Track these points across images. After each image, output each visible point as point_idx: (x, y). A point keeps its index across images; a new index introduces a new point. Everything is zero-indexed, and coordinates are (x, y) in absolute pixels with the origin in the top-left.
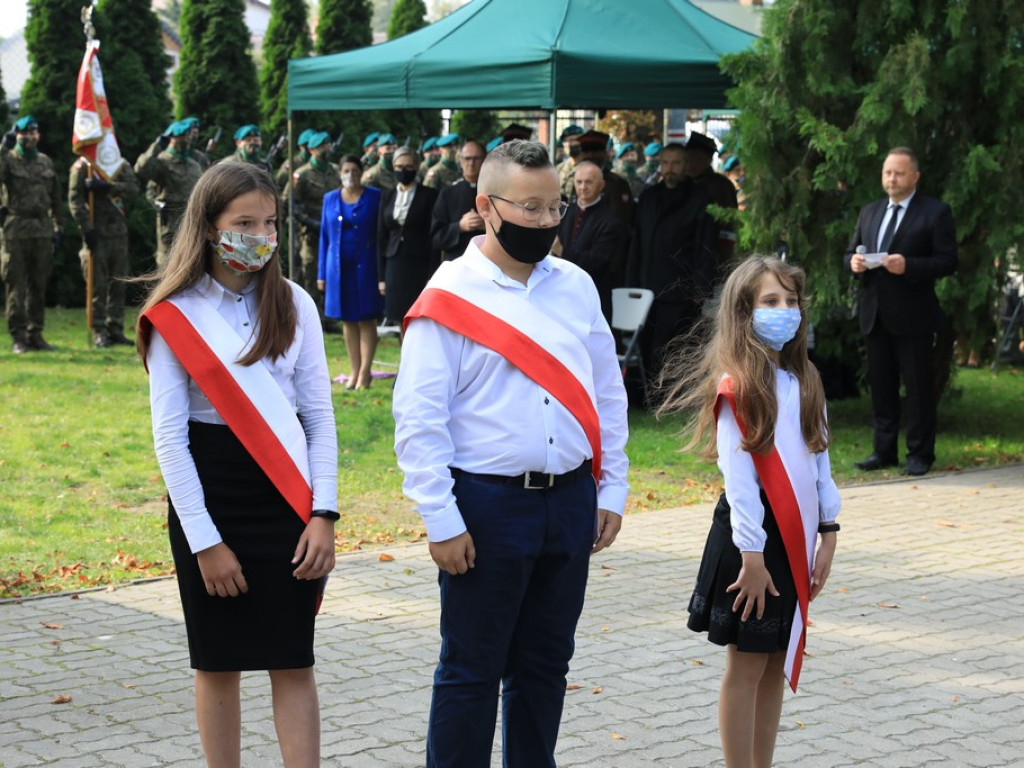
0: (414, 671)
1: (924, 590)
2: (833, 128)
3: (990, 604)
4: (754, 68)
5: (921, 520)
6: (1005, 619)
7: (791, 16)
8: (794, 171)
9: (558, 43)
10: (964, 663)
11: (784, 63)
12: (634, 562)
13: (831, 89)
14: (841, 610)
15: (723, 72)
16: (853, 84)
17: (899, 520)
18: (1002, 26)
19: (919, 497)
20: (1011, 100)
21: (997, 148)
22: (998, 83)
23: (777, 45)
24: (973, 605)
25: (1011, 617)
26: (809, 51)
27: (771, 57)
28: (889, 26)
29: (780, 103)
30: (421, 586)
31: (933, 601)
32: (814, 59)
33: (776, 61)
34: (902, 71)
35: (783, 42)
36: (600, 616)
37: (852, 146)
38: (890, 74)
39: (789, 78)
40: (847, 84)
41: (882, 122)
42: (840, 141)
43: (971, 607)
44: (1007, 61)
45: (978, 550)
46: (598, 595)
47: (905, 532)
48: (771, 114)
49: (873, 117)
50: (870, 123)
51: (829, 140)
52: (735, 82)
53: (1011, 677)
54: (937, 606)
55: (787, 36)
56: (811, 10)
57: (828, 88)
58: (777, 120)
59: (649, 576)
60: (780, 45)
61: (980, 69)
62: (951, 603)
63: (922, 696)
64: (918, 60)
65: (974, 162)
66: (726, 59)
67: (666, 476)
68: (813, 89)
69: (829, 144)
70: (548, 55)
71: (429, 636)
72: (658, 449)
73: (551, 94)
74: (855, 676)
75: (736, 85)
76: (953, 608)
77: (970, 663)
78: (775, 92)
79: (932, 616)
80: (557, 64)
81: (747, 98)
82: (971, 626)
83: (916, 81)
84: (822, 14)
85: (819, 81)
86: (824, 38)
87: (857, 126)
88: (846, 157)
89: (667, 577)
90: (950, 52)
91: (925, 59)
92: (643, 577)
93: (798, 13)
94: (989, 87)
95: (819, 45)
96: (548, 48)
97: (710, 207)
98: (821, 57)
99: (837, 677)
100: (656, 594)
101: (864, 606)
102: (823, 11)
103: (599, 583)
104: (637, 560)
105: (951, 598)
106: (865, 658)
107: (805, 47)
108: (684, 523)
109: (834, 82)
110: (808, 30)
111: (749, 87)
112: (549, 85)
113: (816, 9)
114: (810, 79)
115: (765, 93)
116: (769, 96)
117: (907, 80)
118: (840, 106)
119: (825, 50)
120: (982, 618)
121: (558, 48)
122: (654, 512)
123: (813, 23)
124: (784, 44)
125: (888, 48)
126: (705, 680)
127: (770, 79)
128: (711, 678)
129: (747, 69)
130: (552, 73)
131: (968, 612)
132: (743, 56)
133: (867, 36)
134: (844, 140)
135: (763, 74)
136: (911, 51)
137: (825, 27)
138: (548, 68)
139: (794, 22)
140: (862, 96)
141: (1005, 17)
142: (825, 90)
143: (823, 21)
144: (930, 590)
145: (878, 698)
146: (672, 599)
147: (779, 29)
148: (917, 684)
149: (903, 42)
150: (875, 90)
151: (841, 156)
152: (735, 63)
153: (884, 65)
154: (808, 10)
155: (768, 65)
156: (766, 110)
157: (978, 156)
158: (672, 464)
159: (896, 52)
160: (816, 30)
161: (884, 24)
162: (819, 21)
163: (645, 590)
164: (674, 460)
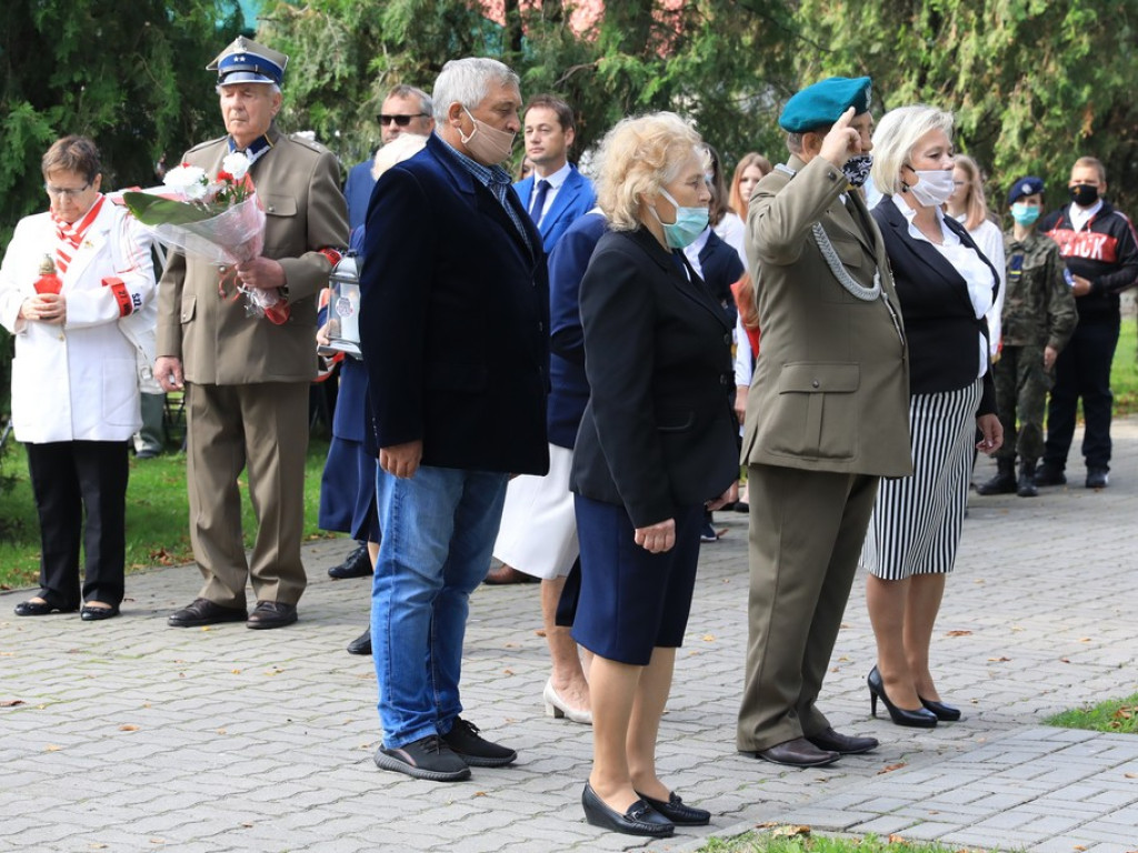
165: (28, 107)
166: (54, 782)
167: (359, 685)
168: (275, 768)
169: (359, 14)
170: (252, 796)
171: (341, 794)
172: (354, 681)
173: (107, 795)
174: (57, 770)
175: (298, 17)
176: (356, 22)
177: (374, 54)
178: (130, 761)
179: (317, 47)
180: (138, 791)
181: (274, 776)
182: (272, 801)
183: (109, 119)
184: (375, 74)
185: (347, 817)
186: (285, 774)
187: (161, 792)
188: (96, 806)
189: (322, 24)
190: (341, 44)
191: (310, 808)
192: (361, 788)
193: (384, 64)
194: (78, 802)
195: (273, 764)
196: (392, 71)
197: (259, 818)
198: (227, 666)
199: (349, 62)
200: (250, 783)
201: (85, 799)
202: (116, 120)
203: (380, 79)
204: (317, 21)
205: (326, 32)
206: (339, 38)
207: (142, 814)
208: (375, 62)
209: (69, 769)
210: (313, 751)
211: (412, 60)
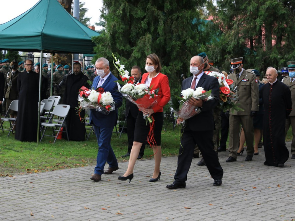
0: (2, 214)
1: (154, 189)
2: (125, 59)
3: (173, 192)
4: (102, 41)
5: (150, 170)
6: (177, 196)
7: (112, 26)
8: (113, 71)
9: (43, 31)
10: (168, 208)
11: (111, 40)
12: (68, 182)
13: (123, 48)
14: (131, 194)
15: (93, 42)
16: (130, 47)
17: (145, 170)
18: (172, 33)
19: (149, 164)
20: (175, 53)
21: (170, 67)
22: (170, 49)
23: (108, 35)
24: (168, 193)
25: (179, 196)
26: (117, 37)
27: (106, 38)
28: (140, 31)
29: (109, 51)
30: (2, 189)
31: (157, 192)
32: (119, 39)
33: (108, 39)
34: (144, 43)
35: (110, 34)
36: (60, 197)
37: (130, 64)
38: (141, 44)
39: (112, 44)
40: (128, 47)
41: (139, 57)
42: (127, 63)
43: (167, 193)
44: (174, 43)
45: (167, 178)
46: (59, 191)
47: (146, 174)
48: (107, 54)
49: (136, 56)
50: (135, 58)
51: (124, 62)
52: (96, 45)
53: (181, 212)
54: (158, 193)
55: (112, 32)
56: (118, 25)
57: (122, 48)
58: (109, 56)
59: (73, 186)
60: (109, 34)
61: (166, 44)
62: (162, 192)
63: (157, 217)
64: (148, 40)
65: (164, 70)
66: (94, 38)
67: (75, 159)
68: (118, 48)
69: (124, 63)
70: (40, 34)
71: (6, 204)
72: (72, 151)
73: (41, 45)
74: (137, 212)
75: (96, 46)
76: (163, 194)
77: (169, 208)
78: (108, 48)
79: (157, 196)
80: (43, 37)
81: (99, 49)
82: (168, 198)
83: (148, 46)
84: (122, 26)
85: (120, 46)
86: (122, 33)
87: (131, 58)
88: (128, 67)
89: (79, 186)
90: (158, 39)
91: (150, 41)
92: (72, 186)
93: (115, 26)
94: (168, 49)
95: (121, 35)
96: (40, 32)
97: (88, 81)
98: (121, 39)
99: (132, 213)
100: (76, 191)
101: (138, 193)
102: (122, 25)
103: (58, 188)
104: (69, 181)
105: (162, 191)
106: (140, 207)
107: (117, 35)
108: (82, 171)
109: (124, 46)
110: (117, 31)
111: (100, 46)
112: (40, 43)
113: (119, 25)
114: (118, 45)
115: (105, 48)
116: (106, 49)
117: (146, 46)
118: (126, 53)
119: (122, 37)
120: (171, 196)
121: (43, 32)
122: (72, 169)
123: (119, 28)
124: (111, 34)
125: (140, 37)
126: (94, 214)
127: (106, 44)
128: (95, 214)
129: (100, 41)
130: (41, 39)
131: (167, 195)
132: (98, 37)
133: (134, 34)
134: (128, 62)
135: (104, 42)
136: (146, 38)
137: (122, 30)
138: (40, 38)
139: (113, 28)
140: (133, 50)
141: (173, 31)
142: (122, 49)
143: (121, 28)
144: (155, 189)
145: (145, 218)
146: (81, 192)
147: (109, 30)
148: (155, 214)
149: (144, 35)
150: (137, 48)
151: (127, 66)
152: (96, 39)
153: (139, 41)
154: (117, 25)
155: (106, 40)
156: (105, 53)
157: (165, 69)
158: (76, 156)
159: (142, 38)
160: (120, 31)
161: (139, 31)
162: (120, 28)
163: (73, 190)
164: (77, 154)
165: (165, 67)
166: (177, 197)
167: (230, 180)
168: (218, 197)
169: (222, 46)
170: (215, 202)
171: (232, 203)
172: (229, 179)
173: (187, 201)
174: (176, 195)
175: (210, 47)
176: (221, 48)
177: (226, 54)
178: (190, 194)
179: (214, 53)
180: (193, 200)
181: (218, 198)
182: (219, 203)
183: (179, 68)
184: (225, 58)
185: (234, 208)
186: (220, 198)
187: (197, 200)
188: (186, 203)
189: (215, 49)
190: (219, 53)
191: (226, 205)
192: (236, 202)
193: (227, 57)
194: (182, 202)
195: (217, 196)
196: (229, 58)
197: (217, 207)
198: (204, 175)
199: (220, 56)
200: (213, 200)
201: (183, 201)
202: (180, 69)
203: (226, 60)
204: (214, 48)
205: (216, 50)
206: (219, 51)
207: (194, 205)
208: (226, 56)
209: (179, 195)
210: (224, 193)
211: (233, 56)
